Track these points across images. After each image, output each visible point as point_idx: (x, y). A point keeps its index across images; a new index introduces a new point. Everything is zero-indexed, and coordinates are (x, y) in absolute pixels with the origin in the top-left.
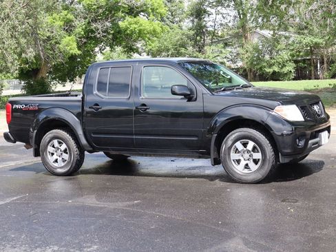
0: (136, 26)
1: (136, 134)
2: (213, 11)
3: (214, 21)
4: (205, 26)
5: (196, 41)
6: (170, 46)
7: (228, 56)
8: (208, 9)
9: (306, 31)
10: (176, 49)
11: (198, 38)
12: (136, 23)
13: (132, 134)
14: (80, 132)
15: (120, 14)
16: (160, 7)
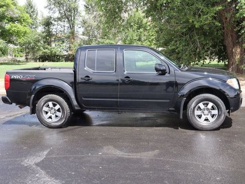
0: (15, 28)
1: (120, 98)
2: (56, 23)
3: (56, 29)
4: (51, 32)
5: (47, 39)
6: (32, 41)
7: (64, 48)
8: (53, 22)
9: (106, 37)
10: (34, 43)
11: (48, 38)
12: (15, 27)
13: (117, 98)
14: (73, 96)
15: (6, 21)
16: (28, 18)
